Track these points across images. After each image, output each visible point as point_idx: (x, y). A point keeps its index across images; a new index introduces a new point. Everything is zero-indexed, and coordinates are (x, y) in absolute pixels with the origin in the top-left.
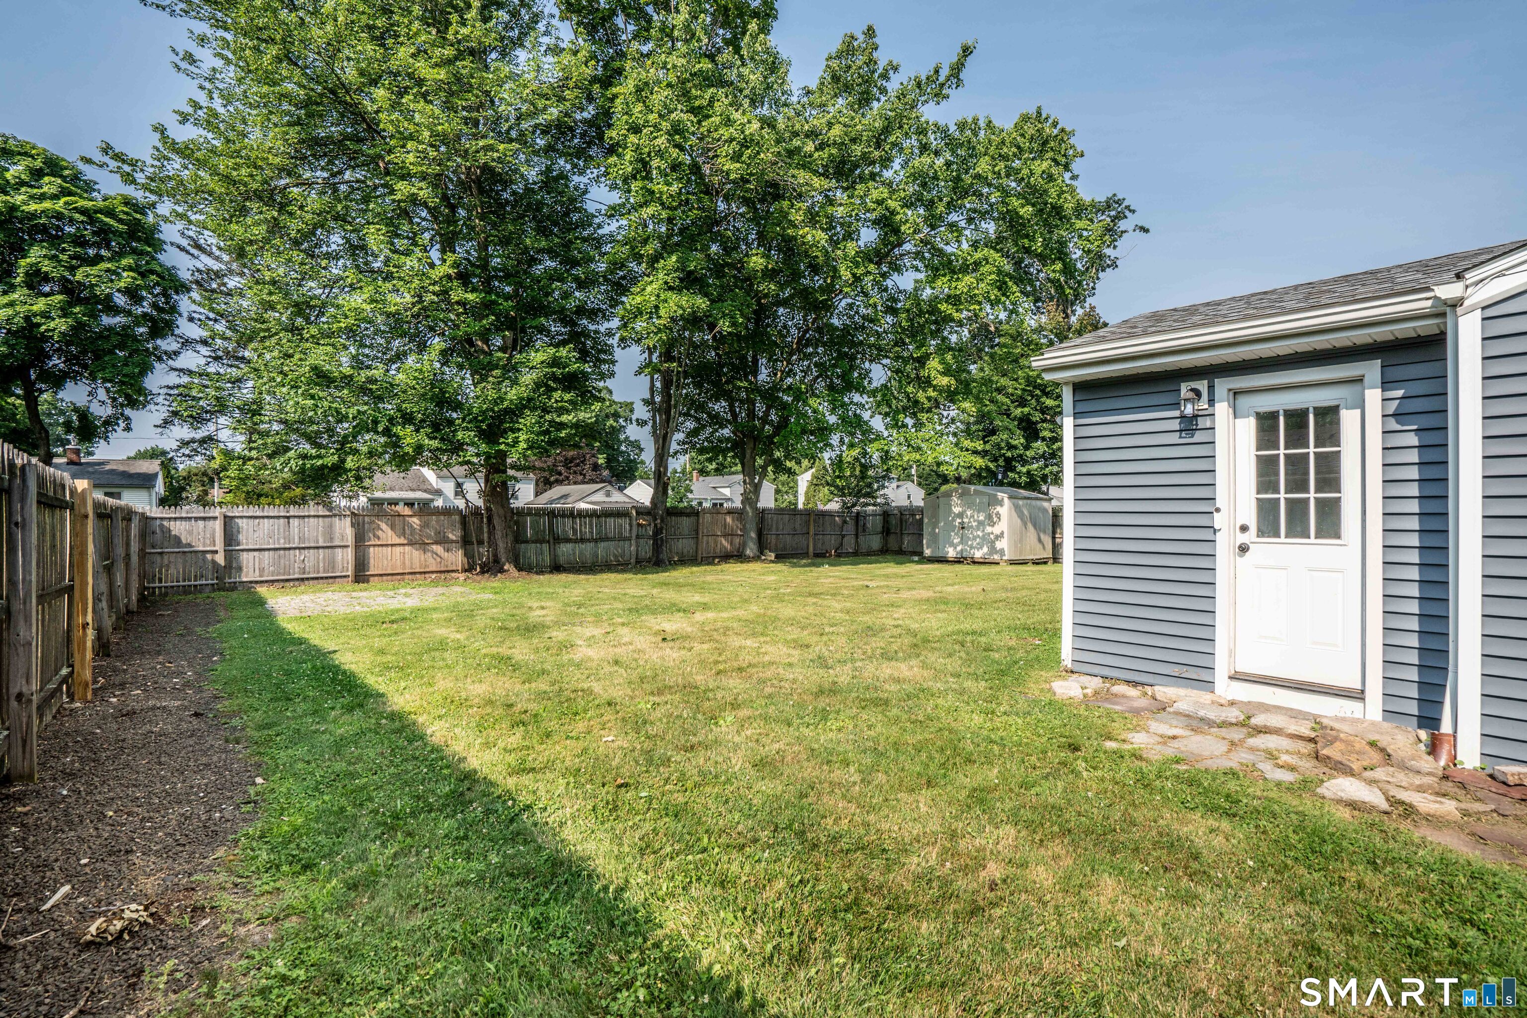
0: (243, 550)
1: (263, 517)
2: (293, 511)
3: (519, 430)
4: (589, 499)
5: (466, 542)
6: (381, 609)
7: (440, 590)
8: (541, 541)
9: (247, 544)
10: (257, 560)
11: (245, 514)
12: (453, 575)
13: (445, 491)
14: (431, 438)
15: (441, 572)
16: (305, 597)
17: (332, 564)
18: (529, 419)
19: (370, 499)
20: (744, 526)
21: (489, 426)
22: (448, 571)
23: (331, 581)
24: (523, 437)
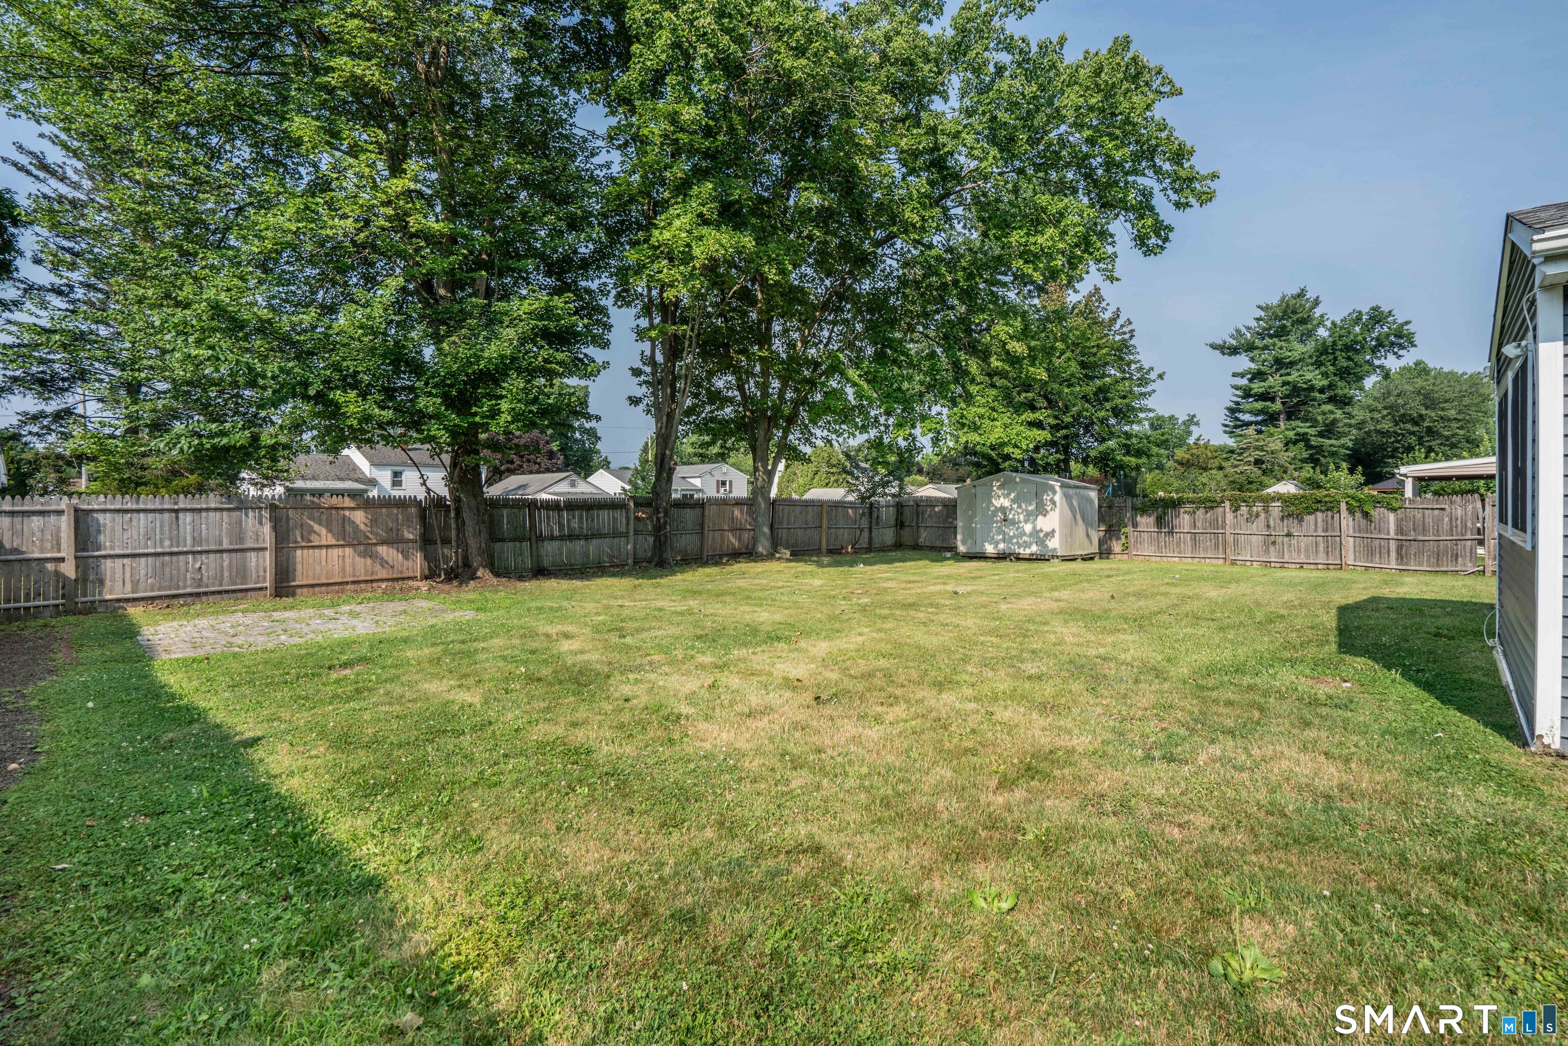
0: (105, 557)
1: (138, 511)
2: (183, 502)
3: (501, 397)
4: (551, 490)
5: (426, 542)
6: (320, 638)
7: (399, 606)
8: (521, 539)
9: (112, 548)
10: (128, 569)
11: (109, 507)
12: (411, 583)
13: (380, 480)
14: (383, 408)
15: (393, 580)
16: (202, 622)
17: (242, 572)
18: (515, 383)
19: (288, 489)
20: (755, 520)
21: (460, 392)
22: (403, 579)
23: (239, 595)
24: (504, 406)
